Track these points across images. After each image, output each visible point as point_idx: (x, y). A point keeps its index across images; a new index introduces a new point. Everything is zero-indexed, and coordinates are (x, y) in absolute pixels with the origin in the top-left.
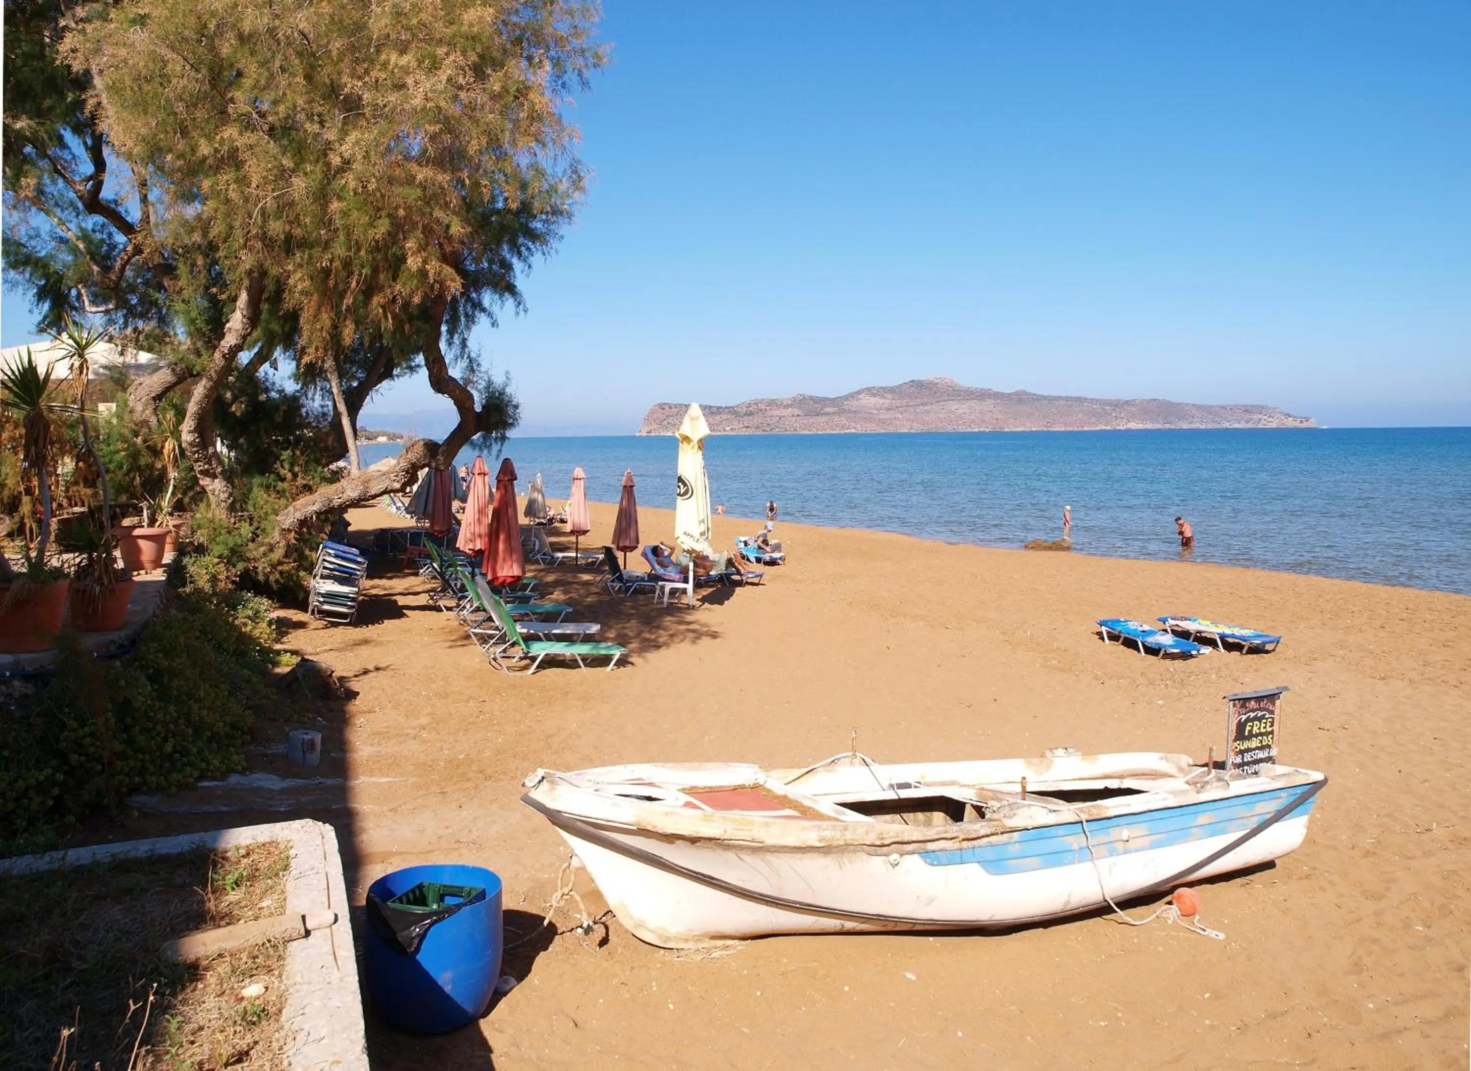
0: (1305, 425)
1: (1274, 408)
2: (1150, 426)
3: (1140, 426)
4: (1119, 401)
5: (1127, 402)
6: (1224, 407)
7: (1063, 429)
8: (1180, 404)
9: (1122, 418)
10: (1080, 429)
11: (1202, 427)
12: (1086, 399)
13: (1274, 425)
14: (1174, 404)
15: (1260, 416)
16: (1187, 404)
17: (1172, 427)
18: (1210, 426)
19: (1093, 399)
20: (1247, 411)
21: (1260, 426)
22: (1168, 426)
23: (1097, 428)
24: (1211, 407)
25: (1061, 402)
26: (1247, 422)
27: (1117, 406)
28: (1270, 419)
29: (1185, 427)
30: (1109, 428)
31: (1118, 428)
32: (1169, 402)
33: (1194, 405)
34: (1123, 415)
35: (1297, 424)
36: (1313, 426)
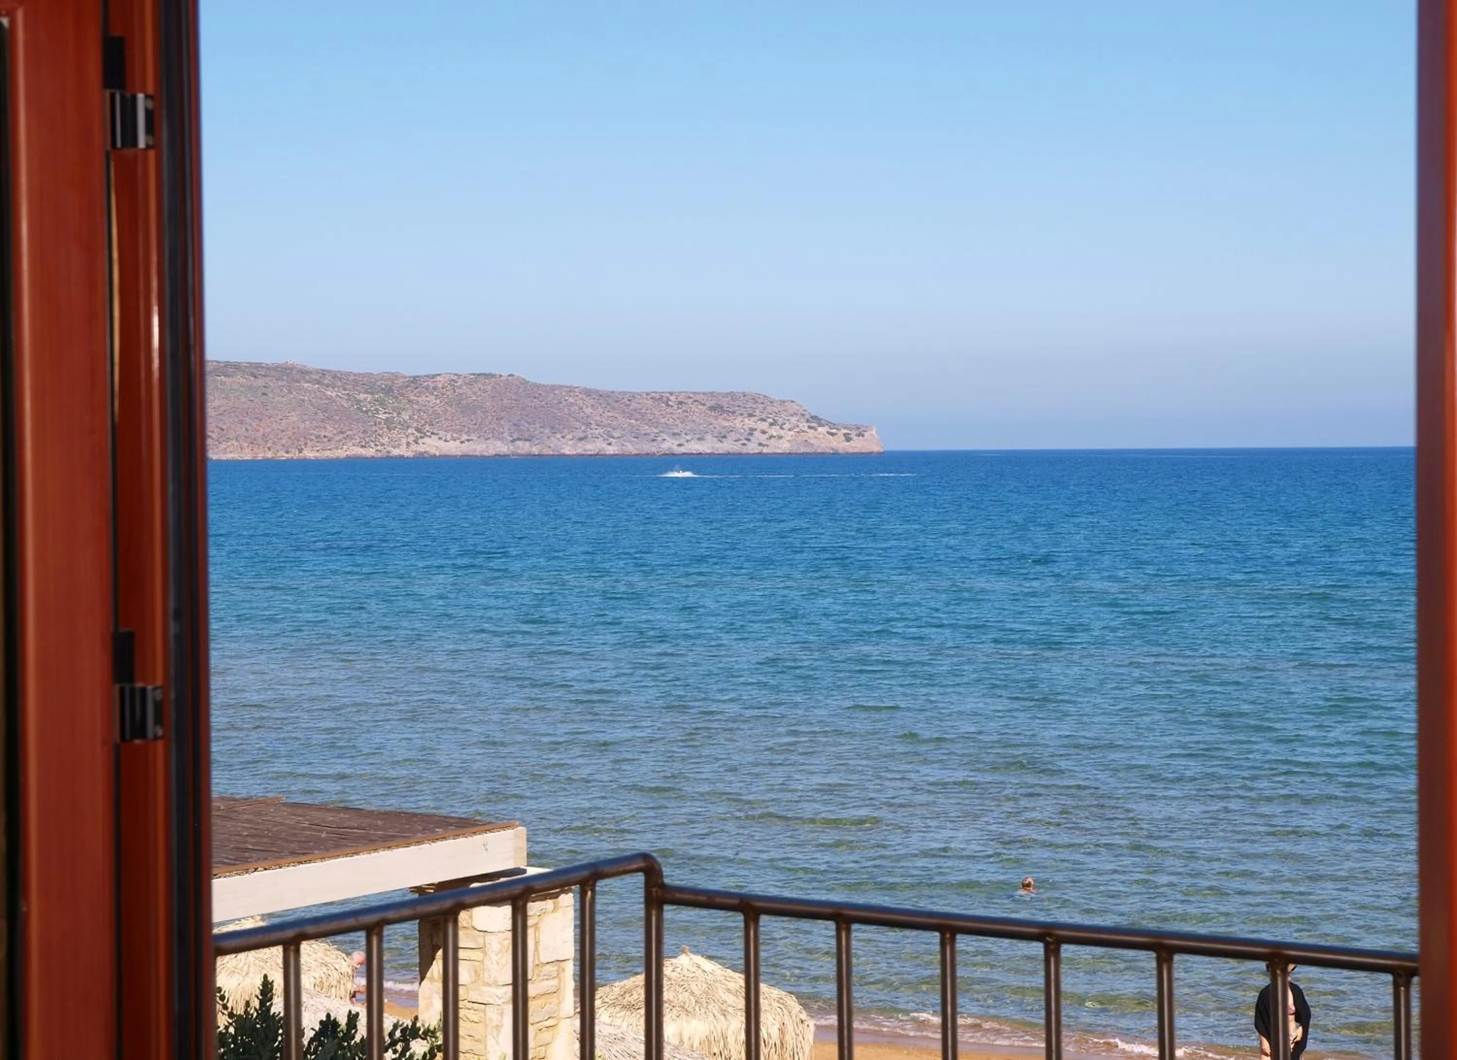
0: (857, 445)
1: (783, 402)
2: (479, 447)
3: (452, 448)
4: (395, 376)
5: (415, 379)
6: (661, 399)
7: (247, 456)
8: (553, 388)
9: (405, 426)
10: (294, 454)
11: (611, 450)
12: (304, 372)
13: (784, 446)
14: (538, 386)
15: (750, 423)
16: (571, 390)
17: (535, 450)
18: (631, 448)
19: (323, 373)
20: (717, 408)
21: (753, 448)
22: (524, 447)
23: (341, 453)
24: (633, 396)
25: (239, 379)
26: (722, 437)
27: (388, 391)
28: (775, 431)
29: (567, 450)
30: (370, 452)
31: (396, 452)
32: (525, 383)
33: (588, 392)
34: (405, 416)
35: (838, 444)
36: (876, 448)
